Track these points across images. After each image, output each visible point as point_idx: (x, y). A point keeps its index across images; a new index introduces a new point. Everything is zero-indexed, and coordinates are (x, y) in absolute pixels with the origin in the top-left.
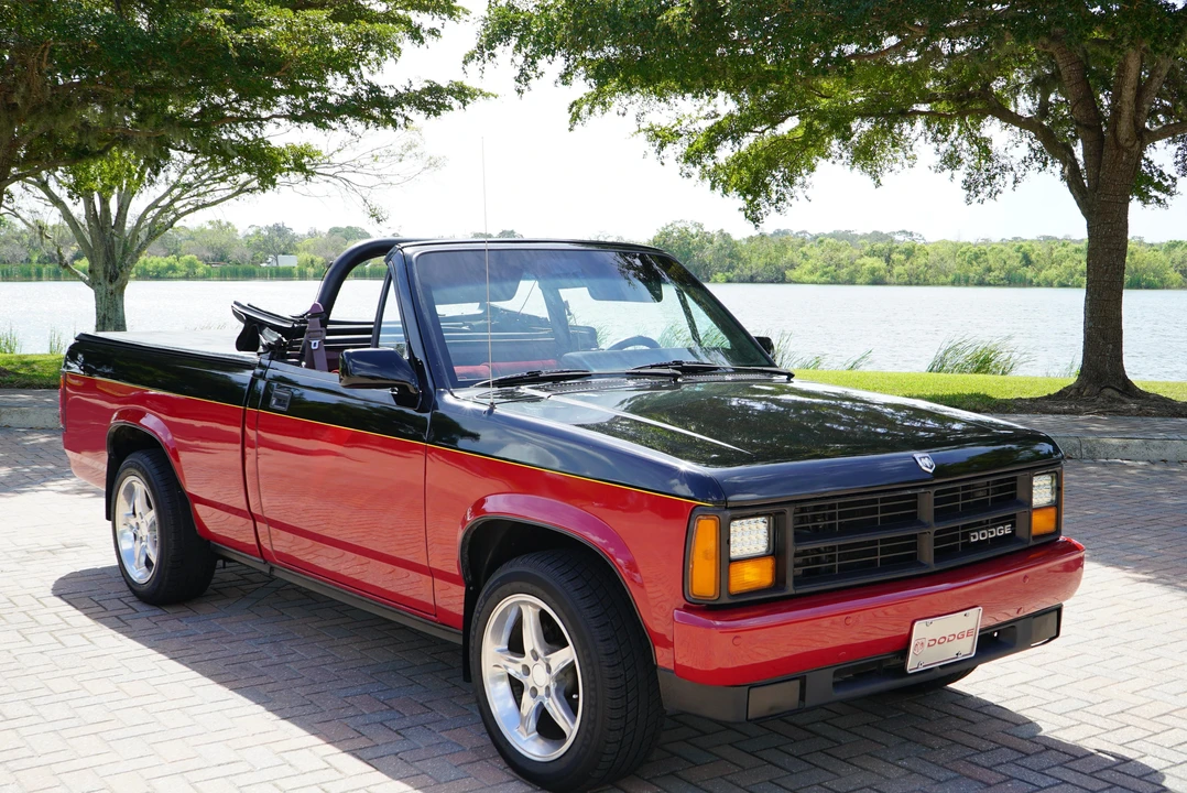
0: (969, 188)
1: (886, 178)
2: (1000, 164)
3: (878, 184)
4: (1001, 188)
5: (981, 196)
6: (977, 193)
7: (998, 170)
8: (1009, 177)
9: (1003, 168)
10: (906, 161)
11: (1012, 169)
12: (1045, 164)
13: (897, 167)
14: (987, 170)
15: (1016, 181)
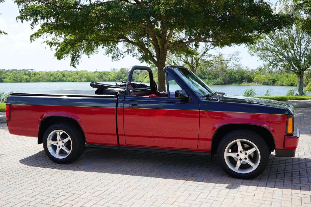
0: (112, 58)
3: (89, 57)
4: (120, 59)
5: (115, 60)
6: (114, 59)
7: (119, 54)
8: (122, 56)
9: (121, 54)
10: (96, 52)
12: (129, 53)
13: (93, 53)
14: (117, 54)
15: (123, 57)
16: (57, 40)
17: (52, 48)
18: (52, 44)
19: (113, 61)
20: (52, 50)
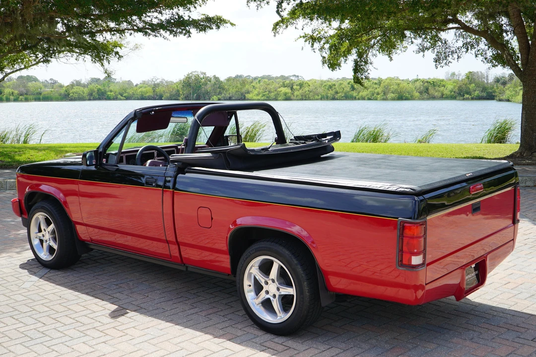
0: (436, 62)
1: (394, 56)
2: (451, 50)
3: (391, 59)
4: (451, 60)
5: (442, 65)
6: (440, 63)
7: (450, 53)
8: (455, 56)
9: (453, 52)
10: (403, 49)
11: (456, 52)
12: (468, 50)
13: (398, 51)
14: (445, 53)
15: (459, 57)
16: (322, 33)
17: (314, 47)
18: (313, 39)
19: (439, 66)
20: (315, 50)
